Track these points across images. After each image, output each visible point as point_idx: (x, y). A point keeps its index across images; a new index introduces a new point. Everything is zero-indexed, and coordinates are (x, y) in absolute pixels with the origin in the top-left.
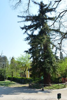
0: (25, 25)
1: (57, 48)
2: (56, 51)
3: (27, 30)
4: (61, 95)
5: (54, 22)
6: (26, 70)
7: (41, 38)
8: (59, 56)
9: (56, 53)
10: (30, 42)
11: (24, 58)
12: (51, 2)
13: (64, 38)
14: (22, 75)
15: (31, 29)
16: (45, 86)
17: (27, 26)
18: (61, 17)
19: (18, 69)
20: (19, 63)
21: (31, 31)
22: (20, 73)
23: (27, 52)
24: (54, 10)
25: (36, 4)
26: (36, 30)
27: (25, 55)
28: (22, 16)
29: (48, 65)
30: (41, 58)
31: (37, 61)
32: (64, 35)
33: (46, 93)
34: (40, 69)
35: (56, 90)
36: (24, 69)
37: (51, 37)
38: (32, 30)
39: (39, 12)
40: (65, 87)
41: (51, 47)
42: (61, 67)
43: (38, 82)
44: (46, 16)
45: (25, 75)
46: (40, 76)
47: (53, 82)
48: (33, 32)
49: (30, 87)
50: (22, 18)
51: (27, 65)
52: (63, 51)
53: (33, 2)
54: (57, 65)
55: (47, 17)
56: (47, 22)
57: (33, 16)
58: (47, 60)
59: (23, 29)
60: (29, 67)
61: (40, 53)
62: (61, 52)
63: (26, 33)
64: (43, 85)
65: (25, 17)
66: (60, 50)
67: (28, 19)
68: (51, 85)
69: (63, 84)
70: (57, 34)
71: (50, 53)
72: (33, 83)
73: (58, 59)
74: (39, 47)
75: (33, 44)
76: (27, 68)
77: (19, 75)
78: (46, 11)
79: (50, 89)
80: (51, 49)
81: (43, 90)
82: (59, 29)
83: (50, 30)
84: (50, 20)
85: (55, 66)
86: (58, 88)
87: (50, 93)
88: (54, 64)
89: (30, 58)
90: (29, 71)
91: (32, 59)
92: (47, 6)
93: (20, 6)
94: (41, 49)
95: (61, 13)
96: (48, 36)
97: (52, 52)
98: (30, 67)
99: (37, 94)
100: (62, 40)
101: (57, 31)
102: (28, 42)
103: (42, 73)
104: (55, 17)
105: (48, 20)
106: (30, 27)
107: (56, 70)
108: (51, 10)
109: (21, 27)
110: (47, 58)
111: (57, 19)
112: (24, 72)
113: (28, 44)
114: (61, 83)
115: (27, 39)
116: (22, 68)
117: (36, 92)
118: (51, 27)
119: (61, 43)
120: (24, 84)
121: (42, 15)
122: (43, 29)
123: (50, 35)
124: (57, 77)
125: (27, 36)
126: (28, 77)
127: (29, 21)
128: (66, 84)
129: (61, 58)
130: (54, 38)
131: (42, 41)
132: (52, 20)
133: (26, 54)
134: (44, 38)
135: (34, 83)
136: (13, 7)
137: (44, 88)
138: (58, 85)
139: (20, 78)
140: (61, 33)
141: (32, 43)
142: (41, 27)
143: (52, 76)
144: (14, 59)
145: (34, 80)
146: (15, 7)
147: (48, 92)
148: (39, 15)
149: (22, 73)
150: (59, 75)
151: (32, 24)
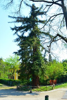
0: (15, 26)
1: (46, 51)
2: (45, 53)
3: (17, 31)
4: (48, 97)
5: (45, 26)
6: (15, 72)
7: (31, 40)
8: (48, 59)
9: (45, 56)
10: (20, 43)
11: (13, 59)
12: (42, 5)
13: (53, 41)
14: (10, 77)
15: (21, 31)
16: (33, 88)
17: (18, 27)
18: (52, 21)
19: (6, 71)
20: (7, 64)
21: (21, 32)
22: (8, 75)
23: (16, 53)
24: (45, 13)
25: (28, 6)
26: (27, 31)
27: (14, 57)
28: (13, 16)
29: (37, 67)
30: (30, 60)
31: (26, 63)
32: (53, 39)
33: (34, 95)
34: (29, 71)
35: (44, 92)
36: (13, 71)
37: (41, 39)
38: (23, 32)
39: (30, 14)
40: (52, 89)
41: (41, 50)
42: (49, 69)
43: (26, 84)
44: (37, 18)
45: (13, 77)
46: (28, 78)
47: (42, 84)
48: (23, 34)
49: (18, 89)
50: (13, 18)
51: (16, 66)
52: (52, 53)
53: (25, 3)
54: (46, 67)
55: (38, 20)
56: (37, 24)
57: (25, 18)
58: (36, 62)
59: (13, 30)
60: (17, 68)
61: (29, 55)
62: (50, 55)
63: (16, 34)
64: (31, 87)
65: (16, 18)
66: (49, 52)
67: (19, 21)
68: (39, 87)
69: (51, 86)
70: (47, 37)
71: (39, 55)
72: (21, 85)
73: (47, 62)
74: (29, 49)
75: (23, 45)
76: (16, 70)
77: (7, 77)
78: (37, 14)
79: (38, 91)
80: (40, 51)
81: (31, 92)
82: (49, 33)
83: (40, 32)
84: (41, 23)
85: (43, 68)
86: (46, 90)
87: (38, 95)
88: (43, 66)
89: (19, 60)
90: (17, 73)
91: (21, 61)
92: (39, 9)
93: (12, 6)
94: (30, 51)
95: (51, 17)
96: (38, 39)
97: (41, 55)
98: (19, 69)
99: (25, 96)
100: (51, 43)
101: (47, 34)
102: (18, 43)
103: (31, 75)
104: (45, 20)
105: (39, 22)
106: (20, 28)
107: (44, 72)
108: (42, 13)
109: (11, 28)
110: (36, 60)
111: (47, 22)
112: (12, 74)
113: (18, 45)
114: (49, 85)
115: (17, 40)
116: (11, 70)
117: (24, 94)
118: (41, 30)
119: (50, 46)
120: (12, 86)
121: (33, 17)
122: (34, 31)
123: (40, 37)
124: (45, 79)
125: (17, 37)
126: (16, 79)
127: (20, 22)
128: (54, 85)
129: (49, 60)
130: (44, 41)
131: (32, 43)
132: (42, 22)
133: (15, 55)
134: (34, 41)
135: (23, 85)
136: (4, 7)
137: (32, 90)
138: (46, 86)
139: (8, 80)
140: (50, 36)
141: (21, 45)
142: (32, 29)
143: (41, 78)
144: (2, 60)
145: (23, 82)
146: (6, 7)
147: (36, 95)
148: (30, 17)
149: (10, 74)
150: (47, 77)
151: (23, 26)
